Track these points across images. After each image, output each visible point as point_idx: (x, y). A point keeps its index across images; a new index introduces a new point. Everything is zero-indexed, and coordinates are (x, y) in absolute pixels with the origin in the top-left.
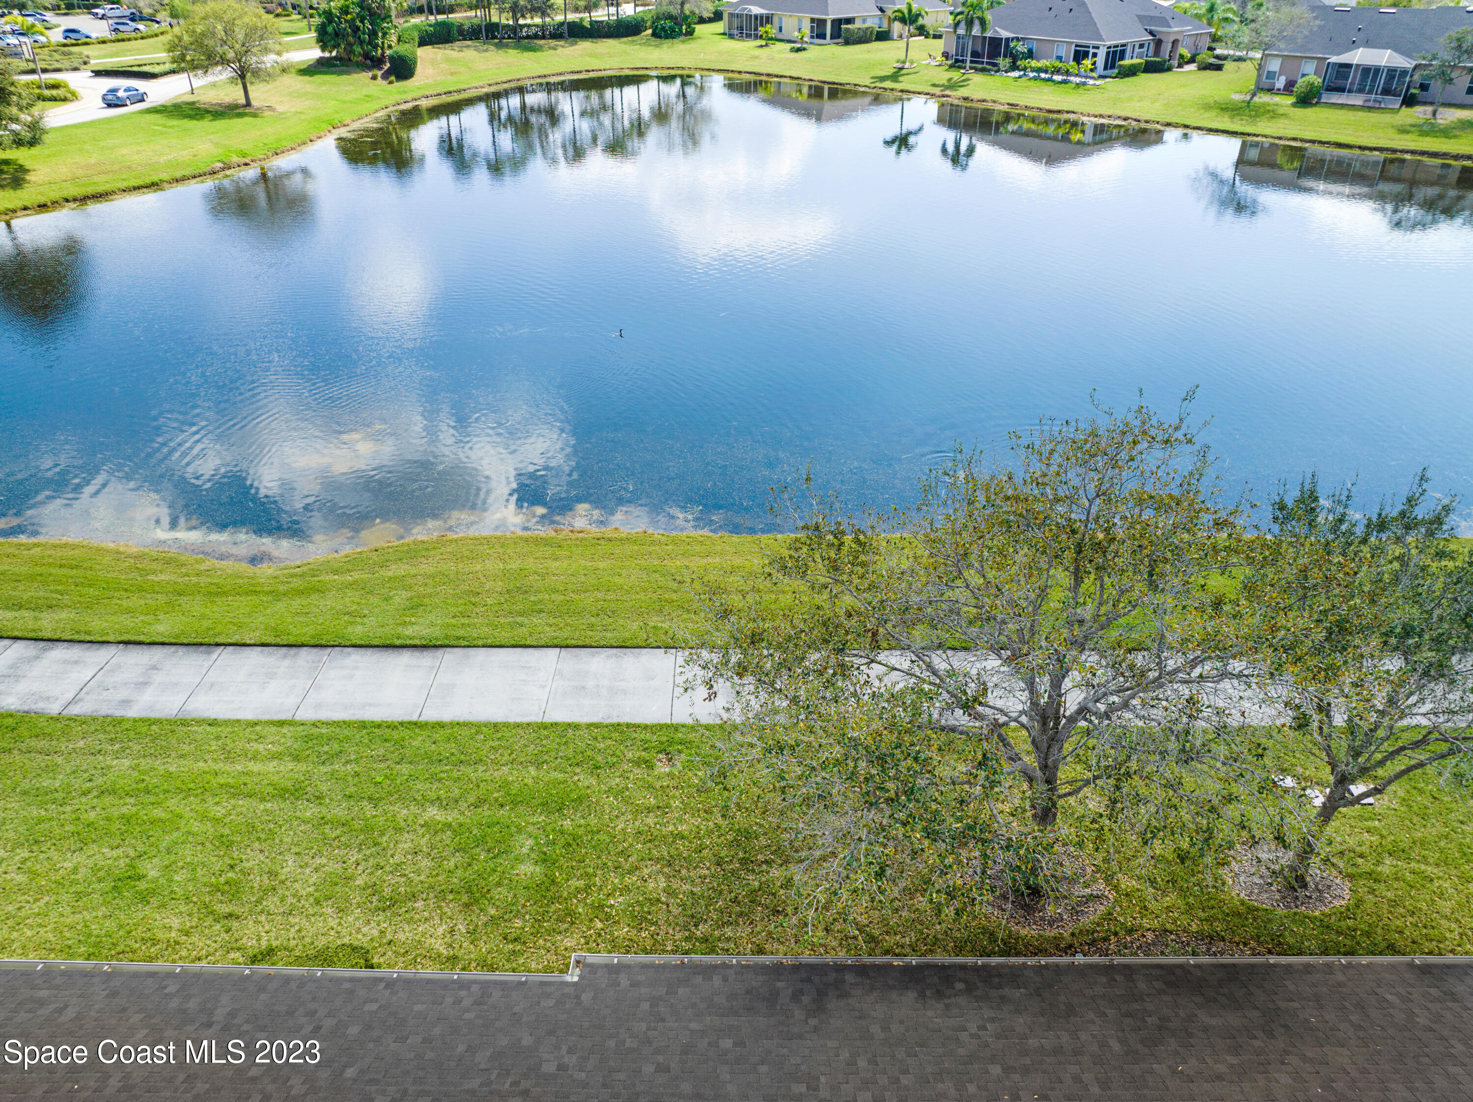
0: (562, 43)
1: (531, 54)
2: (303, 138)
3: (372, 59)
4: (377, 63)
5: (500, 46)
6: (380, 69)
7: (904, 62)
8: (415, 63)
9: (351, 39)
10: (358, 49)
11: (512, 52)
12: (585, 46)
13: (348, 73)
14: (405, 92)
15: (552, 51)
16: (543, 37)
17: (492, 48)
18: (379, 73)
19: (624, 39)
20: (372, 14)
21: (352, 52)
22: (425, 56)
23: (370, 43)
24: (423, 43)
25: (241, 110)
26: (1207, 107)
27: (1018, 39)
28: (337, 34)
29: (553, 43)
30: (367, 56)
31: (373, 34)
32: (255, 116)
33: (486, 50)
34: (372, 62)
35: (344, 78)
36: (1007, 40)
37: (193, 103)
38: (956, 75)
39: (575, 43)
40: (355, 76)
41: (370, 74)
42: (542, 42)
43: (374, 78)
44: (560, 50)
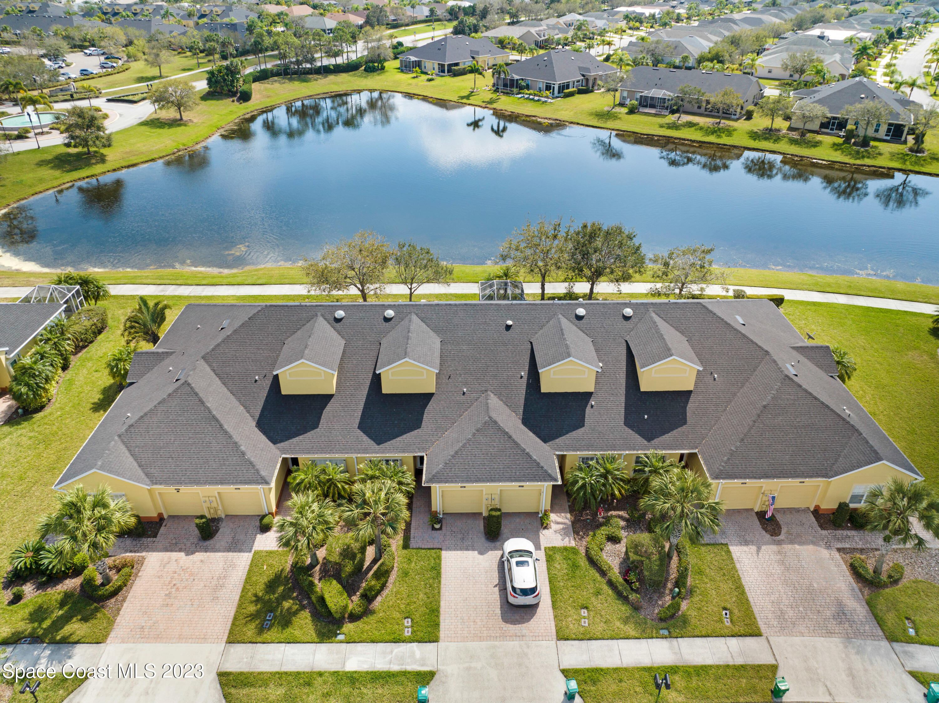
0: (320, 77)
1: (304, 84)
2: (207, 135)
3: (232, 92)
4: (233, 94)
5: (291, 80)
6: (236, 96)
7: (474, 89)
8: (251, 94)
9: (223, 84)
10: (225, 88)
11: (296, 83)
12: (331, 78)
13: (222, 99)
14: (247, 108)
15: (315, 82)
16: (311, 74)
17: (287, 81)
18: (235, 99)
19: (351, 73)
20: (232, 72)
21: (223, 89)
22: (256, 87)
23: (231, 85)
24: (254, 81)
25: (179, 122)
26: (591, 114)
27: (522, 79)
28: (216, 82)
29: (316, 76)
30: (230, 91)
31: (232, 81)
32: (185, 125)
33: (284, 83)
34: (231, 94)
35: (220, 102)
36: (517, 80)
37: (158, 119)
38: (494, 96)
39: (326, 77)
40: (224, 101)
41: (231, 99)
42: (310, 76)
43: (233, 101)
44: (319, 80)
